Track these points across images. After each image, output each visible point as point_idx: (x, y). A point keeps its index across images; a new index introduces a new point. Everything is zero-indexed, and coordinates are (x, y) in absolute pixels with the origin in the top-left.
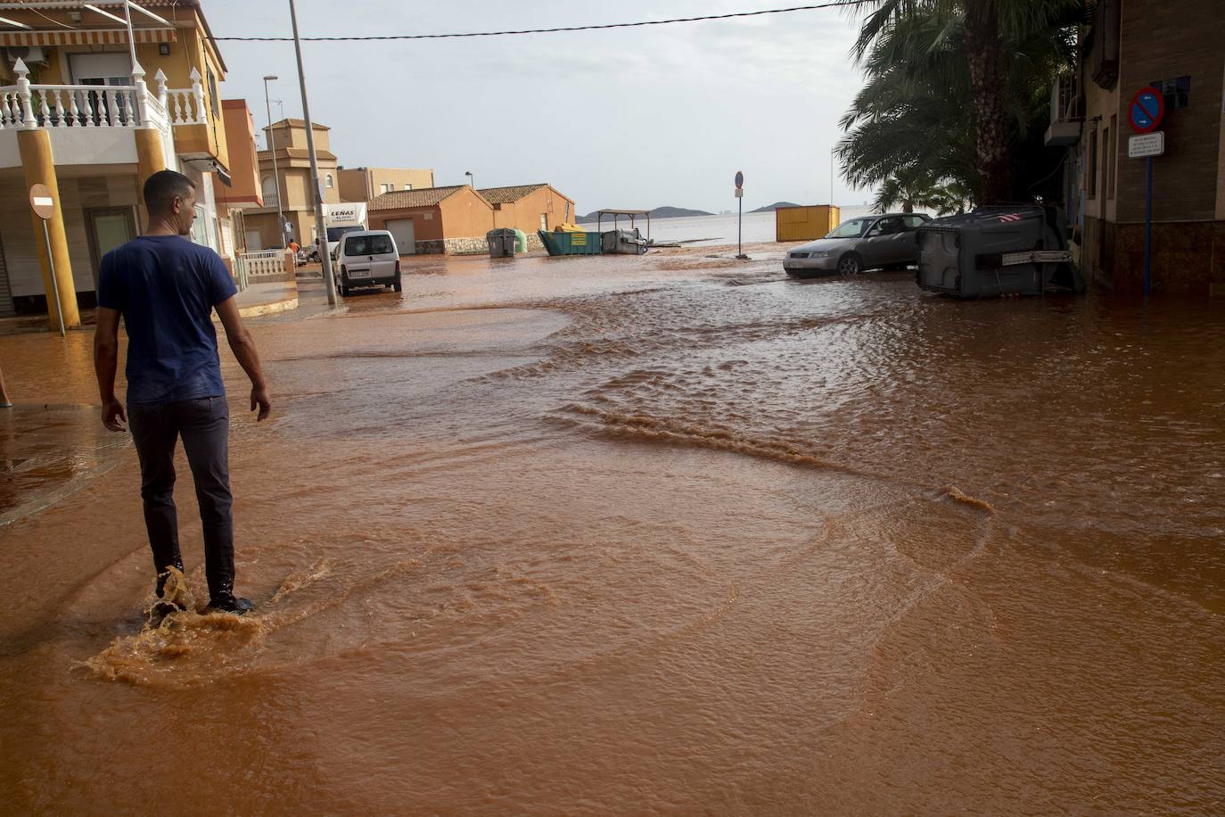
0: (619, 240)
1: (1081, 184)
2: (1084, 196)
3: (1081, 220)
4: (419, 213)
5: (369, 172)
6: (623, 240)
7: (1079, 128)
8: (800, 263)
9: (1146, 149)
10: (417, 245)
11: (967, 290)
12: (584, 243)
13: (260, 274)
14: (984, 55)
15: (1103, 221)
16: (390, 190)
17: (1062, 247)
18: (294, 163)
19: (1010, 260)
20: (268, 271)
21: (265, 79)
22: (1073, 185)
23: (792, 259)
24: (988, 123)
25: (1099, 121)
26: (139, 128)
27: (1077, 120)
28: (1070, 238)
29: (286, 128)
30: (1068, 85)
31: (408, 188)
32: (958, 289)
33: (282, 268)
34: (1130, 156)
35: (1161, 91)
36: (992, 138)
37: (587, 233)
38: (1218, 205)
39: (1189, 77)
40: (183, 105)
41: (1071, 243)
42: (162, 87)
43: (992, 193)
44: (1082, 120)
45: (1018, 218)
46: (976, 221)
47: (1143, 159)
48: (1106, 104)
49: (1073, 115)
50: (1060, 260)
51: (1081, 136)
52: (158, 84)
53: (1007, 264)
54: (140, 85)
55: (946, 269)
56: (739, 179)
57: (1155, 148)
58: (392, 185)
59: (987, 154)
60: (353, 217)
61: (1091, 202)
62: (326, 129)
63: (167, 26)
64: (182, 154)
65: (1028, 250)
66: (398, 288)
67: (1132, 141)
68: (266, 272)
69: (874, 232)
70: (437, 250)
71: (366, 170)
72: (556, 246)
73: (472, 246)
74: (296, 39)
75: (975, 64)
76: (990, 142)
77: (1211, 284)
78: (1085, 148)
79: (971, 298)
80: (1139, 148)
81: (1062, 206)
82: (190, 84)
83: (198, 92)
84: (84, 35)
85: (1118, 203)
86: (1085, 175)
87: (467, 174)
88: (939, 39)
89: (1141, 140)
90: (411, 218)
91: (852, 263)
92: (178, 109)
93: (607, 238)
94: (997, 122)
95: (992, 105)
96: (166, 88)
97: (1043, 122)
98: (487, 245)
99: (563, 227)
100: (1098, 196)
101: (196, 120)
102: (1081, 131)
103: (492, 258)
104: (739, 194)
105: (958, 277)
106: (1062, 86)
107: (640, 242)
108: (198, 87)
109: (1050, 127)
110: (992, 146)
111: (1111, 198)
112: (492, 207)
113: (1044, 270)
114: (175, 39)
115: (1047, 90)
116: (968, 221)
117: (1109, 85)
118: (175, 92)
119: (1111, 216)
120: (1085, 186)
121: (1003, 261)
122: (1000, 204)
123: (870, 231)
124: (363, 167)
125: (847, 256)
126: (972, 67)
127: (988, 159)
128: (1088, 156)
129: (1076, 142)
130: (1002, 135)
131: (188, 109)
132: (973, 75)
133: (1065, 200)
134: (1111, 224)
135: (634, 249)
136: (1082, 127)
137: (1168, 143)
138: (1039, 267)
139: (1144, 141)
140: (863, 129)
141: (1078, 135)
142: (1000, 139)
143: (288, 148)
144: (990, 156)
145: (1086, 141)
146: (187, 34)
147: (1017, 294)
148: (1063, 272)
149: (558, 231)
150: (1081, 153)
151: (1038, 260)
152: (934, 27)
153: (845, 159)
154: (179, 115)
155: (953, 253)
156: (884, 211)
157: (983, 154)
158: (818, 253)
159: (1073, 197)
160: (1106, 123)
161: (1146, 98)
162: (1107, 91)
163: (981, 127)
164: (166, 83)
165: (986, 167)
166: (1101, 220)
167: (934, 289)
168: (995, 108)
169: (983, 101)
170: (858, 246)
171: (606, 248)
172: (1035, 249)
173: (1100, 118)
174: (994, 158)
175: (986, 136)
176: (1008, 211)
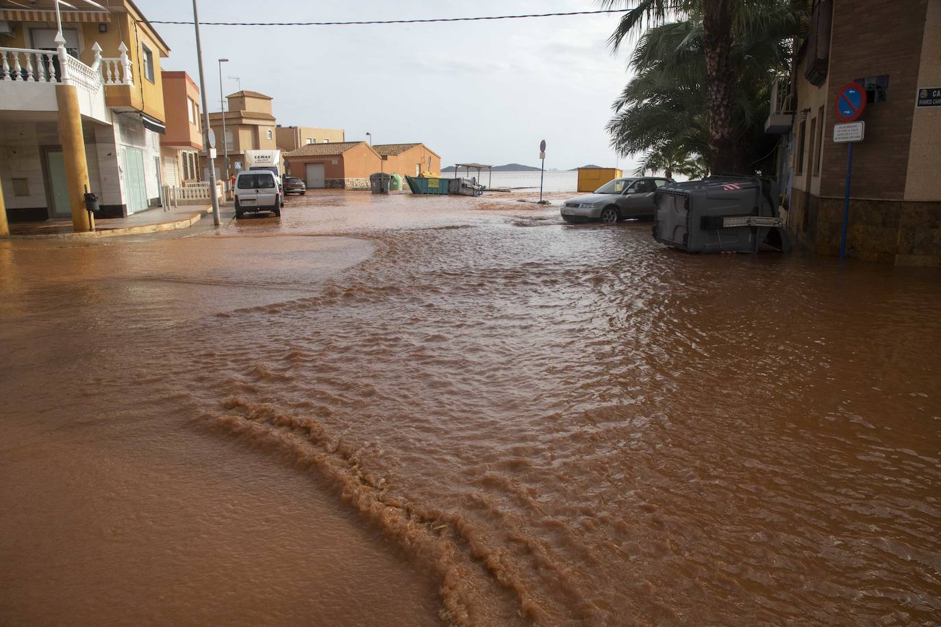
0: (461, 185)
1: (791, 162)
2: (792, 172)
3: (789, 193)
4: (329, 159)
5: (298, 130)
6: (463, 185)
7: (791, 120)
8: (572, 211)
9: (848, 136)
10: (326, 182)
11: (692, 246)
12: (437, 186)
13: (190, 198)
14: (718, 50)
15: (808, 194)
16: (313, 143)
17: (774, 214)
18: (245, 121)
19: (730, 223)
20: (188, 197)
21: (220, 61)
22: (785, 164)
23: (567, 208)
24: (719, 107)
25: (808, 113)
26: (59, 84)
27: (791, 113)
28: (781, 205)
29: (241, 97)
30: (784, 88)
31: (326, 142)
32: (685, 245)
33: (206, 195)
34: (835, 141)
35: (863, 86)
36: (721, 119)
37: (440, 179)
38: (907, 188)
39: (888, 76)
40: (113, 70)
41: (781, 209)
42: (97, 56)
43: (720, 166)
44: (794, 113)
45: (738, 188)
46: (703, 188)
47: (846, 144)
48: (815, 98)
49: (787, 109)
50: (771, 225)
51: (792, 126)
52: (95, 53)
53: (727, 226)
54: (61, 50)
55: (677, 227)
56: (543, 146)
57: (856, 135)
58: (315, 140)
59: (717, 132)
60: (269, 160)
61: (799, 177)
62: (270, 99)
63: (103, 10)
64: (112, 107)
65: (746, 215)
66: (278, 215)
67: (837, 128)
68: (194, 197)
69: (631, 191)
70: (340, 186)
71: (296, 128)
72: (418, 187)
73: (365, 184)
74: (196, 23)
75: (710, 58)
76: (720, 123)
77: (897, 255)
78: (795, 135)
79: (697, 253)
80: (842, 134)
81: (775, 179)
82: (119, 54)
83: (124, 61)
84: (39, 14)
85: (822, 180)
86: (794, 156)
87: (368, 134)
88: (685, 40)
89: (845, 127)
90: (322, 163)
91: (612, 213)
92: (109, 73)
93: (453, 183)
94: (726, 107)
95: (722, 92)
96: (100, 57)
97: (764, 114)
98: (369, 184)
99: (424, 174)
100: (805, 173)
101: (122, 82)
102: (793, 122)
103: (373, 193)
104: (542, 156)
105: (685, 234)
106: (779, 88)
107: (476, 187)
108: (124, 57)
109: (769, 118)
110: (722, 126)
111: (816, 175)
112: (381, 158)
113: (758, 233)
114: (109, 20)
115: (768, 91)
116: (696, 187)
117: (818, 82)
118: (108, 60)
119: (815, 190)
120: (794, 164)
121: (724, 224)
122: (724, 175)
123: (627, 190)
124: (293, 126)
125: (609, 207)
126: (707, 60)
127: (718, 137)
128: (797, 142)
129: (788, 131)
130: (730, 118)
131: (117, 73)
132: (708, 67)
133: (778, 174)
134: (814, 197)
135: (471, 192)
136: (793, 118)
137: (867, 132)
138: (754, 230)
139: (846, 129)
140: (629, 111)
141: (790, 124)
142: (728, 121)
143: (242, 111)
144: (720, 134)
145: (797, 130)
146: (121, 16)
147: (735, 252)
148: (774, 235)
149: (421, 177)
150: (792, 140)
151: (753, 224)
152: (683, 31)
153: (614, 134)
154: (110, 77)
155: (683, 214)
156: (643, 175)
157: (714, 133)
158: (587, 204)
159: (784, 173)
160: (815, 113)
161: (851, 92)
162: (817, 88)
163: (713, 109)
164: (101, 53)
165: (716, 143)
166: (806, 193)
167: (666, 242)
168: (725, 95)
169: (715, 89)
170: (618, 200)
171: (452, 190)
172: (751, 215)
173: (809, 110)
174: (722, 136)
175: (717, 117)
176: (730, 181)
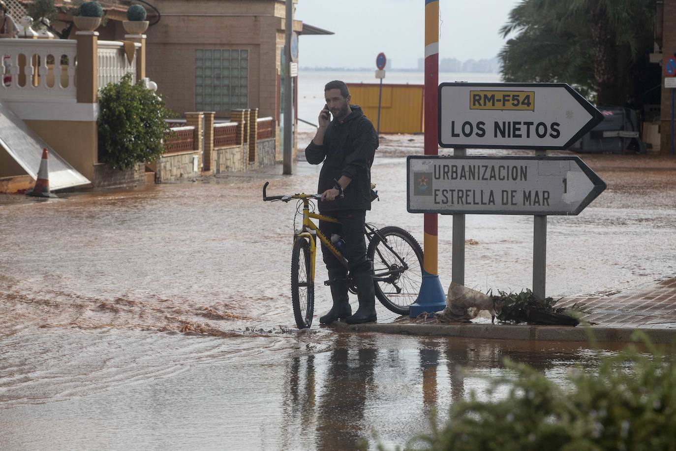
9: (671, 85)
14: (600, 25)
17: (634, 130)
19: (607, 134)
24: (601, 61)
32: (581, 148)
34: (665, 86)
36: (602, 69)
45: (612, 114)
47: (671, 89)
50: (631, 137)
53: (605, 136)
59: (600, 78)
65: (617, 130)
67: (666, 80)
75: (594, 29)
76: (602, 72)
79: (588, 153)
80: (668, 83)
94: (606, 61)
95: (603, 52)
110: (603, 74)
113: (624, 141)
127: (600, 81)
130: (608, 68)
132: (593, 35)
138: (622, 139)
139: (670, 80)
142: (607, 70)
144: (602, 79)
147: (610, 153)
148: (634, 142)
151: (621, 136)
157: (598, 78)
161: (671, 61)
163: (597, 63)
165: (599, 84)
169: (598, 49)
172: (620, 130)
174: (604, 80)
175: (600, 68)
176: (607, 110)
